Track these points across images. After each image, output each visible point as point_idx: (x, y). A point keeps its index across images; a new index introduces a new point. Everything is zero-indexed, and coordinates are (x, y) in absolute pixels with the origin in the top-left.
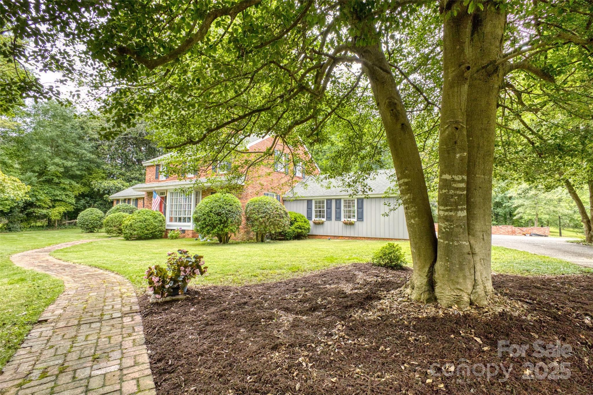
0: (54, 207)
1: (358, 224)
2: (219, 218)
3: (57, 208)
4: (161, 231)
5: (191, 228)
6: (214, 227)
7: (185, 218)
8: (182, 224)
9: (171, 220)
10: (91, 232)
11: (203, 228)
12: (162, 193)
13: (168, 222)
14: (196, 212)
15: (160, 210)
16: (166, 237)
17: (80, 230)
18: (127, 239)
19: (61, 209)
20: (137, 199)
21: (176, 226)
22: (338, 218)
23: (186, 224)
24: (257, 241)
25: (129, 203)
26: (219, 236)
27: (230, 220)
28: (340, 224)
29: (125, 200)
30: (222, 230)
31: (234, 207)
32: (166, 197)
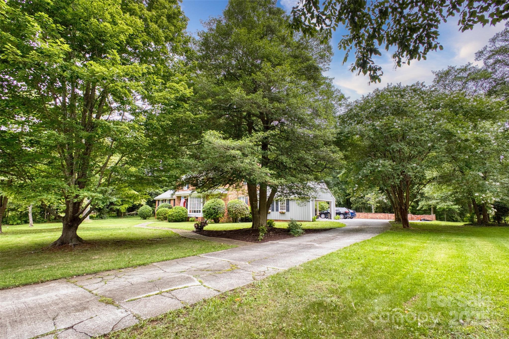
0: (122, 205)
1: (287, 213)
2: (214, 211)
3: (124, 205)
4: (186, 218)
5: (201, 216)
6: (212, 215)
7: (197, 211)
8: (196, 214)
9: (190, 212)
10: (145, 219)
11: (207, 215)
12: (185, 197)
13: (189, 213)
14: (204, 208)
15: (184, 206)
16: (188, 221)
17: (140, 218)
18: (169, 221)
19: (127, 206)
20: (170, 200)
21: (193, 215)
22: (277, 210)
23: (198, 214)
24: (233, 222)
25: (165, 202)
26: (214, 219)
27: (219, 211)
28: (278, 213)
29: (163, 200)
30: (216, 216)
31: (221, 205)
32: (187, 199)
